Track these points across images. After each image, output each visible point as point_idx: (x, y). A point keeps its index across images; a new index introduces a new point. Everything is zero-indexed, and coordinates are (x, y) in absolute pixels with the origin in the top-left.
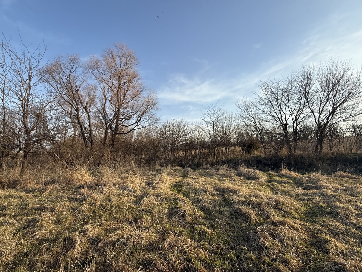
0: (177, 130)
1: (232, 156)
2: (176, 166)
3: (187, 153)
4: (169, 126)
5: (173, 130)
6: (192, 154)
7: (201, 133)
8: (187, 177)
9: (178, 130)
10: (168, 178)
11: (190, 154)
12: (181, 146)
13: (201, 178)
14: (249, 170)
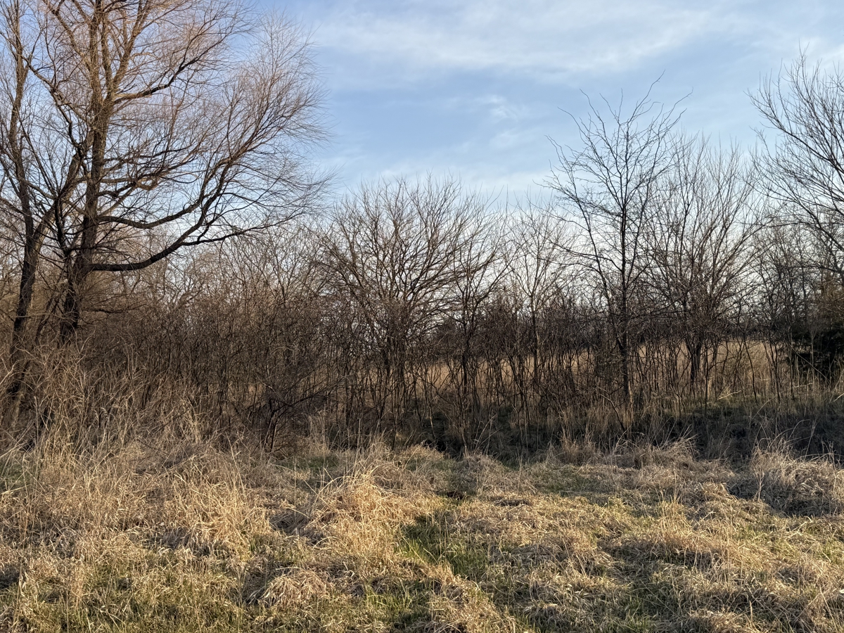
0: (416, 241)
1: (727, 394)
2: (413, 442)
3: (474, 375)
4: (375, 221)
5: (398, 244)
6: (499, 378)
7: (553, 267)
8: (474, 494)
9: (424, 243)
10: (379, 500)
11: (489, 378)
12: (440, 336)
13: (541, 503)
14: (804, 465)
